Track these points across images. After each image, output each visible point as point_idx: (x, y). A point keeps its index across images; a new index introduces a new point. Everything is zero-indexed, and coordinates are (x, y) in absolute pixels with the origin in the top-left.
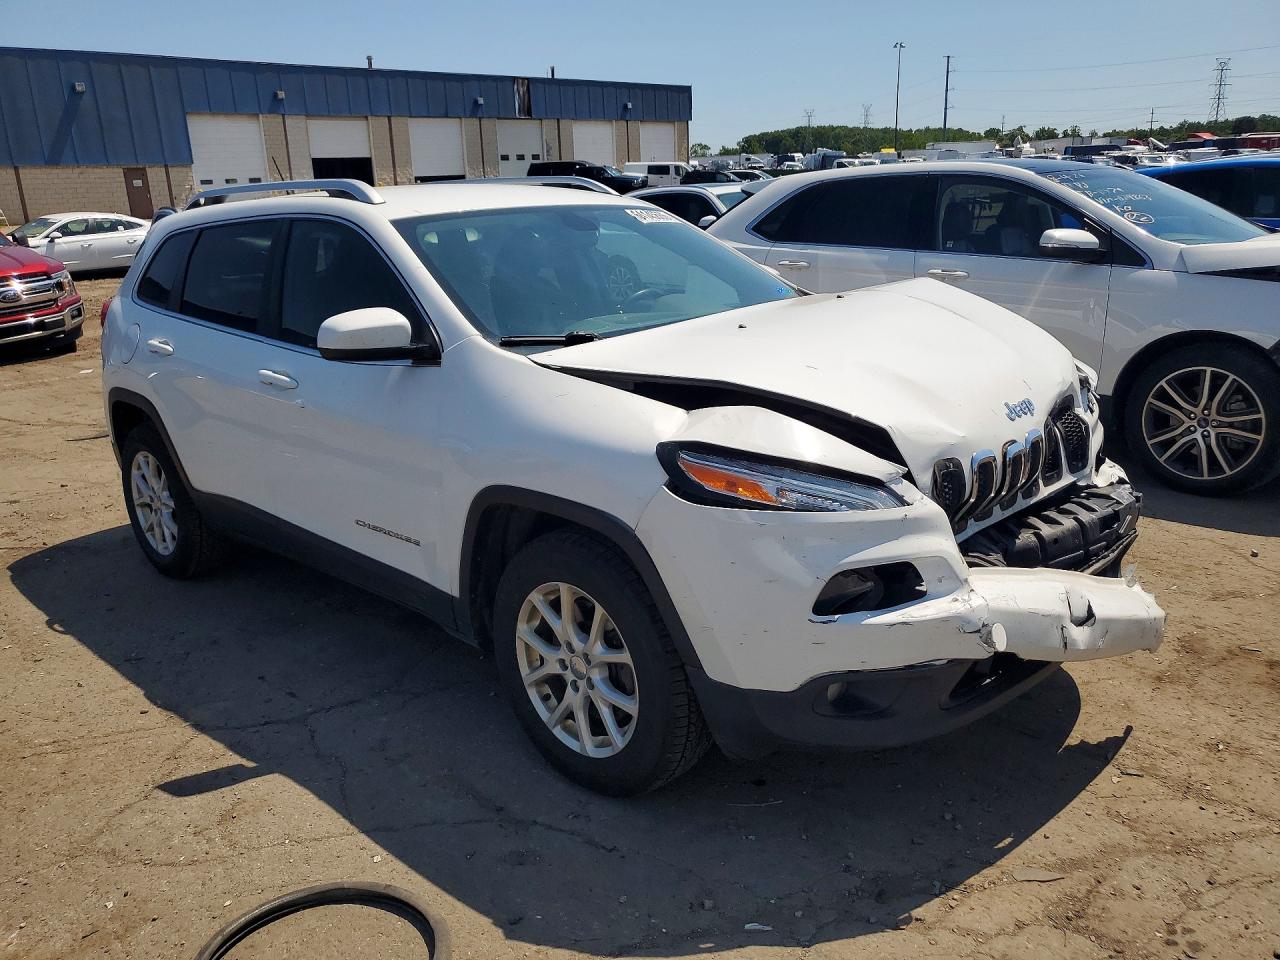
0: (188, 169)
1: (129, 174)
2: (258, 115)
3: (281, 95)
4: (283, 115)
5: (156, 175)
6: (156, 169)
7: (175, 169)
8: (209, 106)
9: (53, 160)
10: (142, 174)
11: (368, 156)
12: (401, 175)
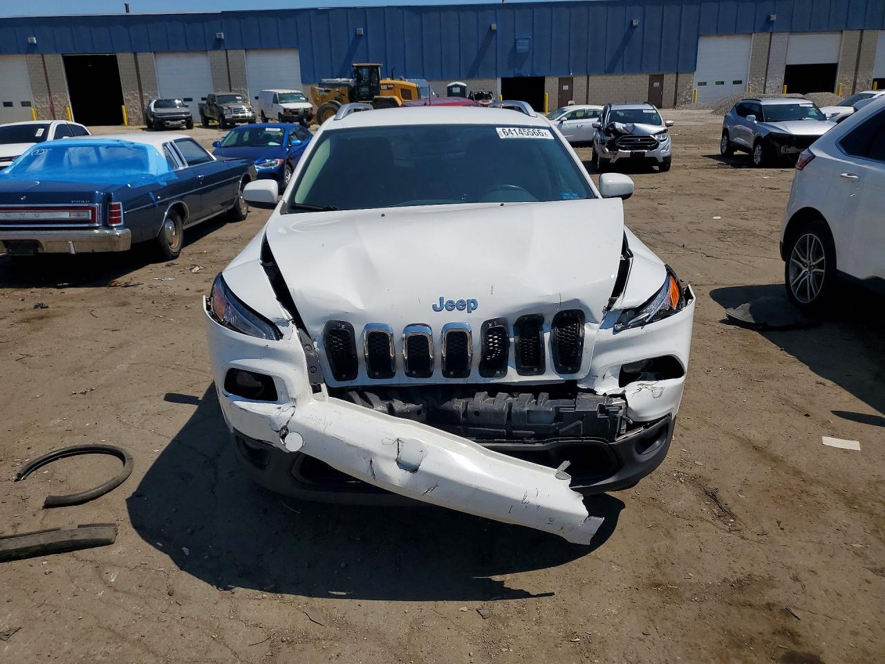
0: (692, 75)
1: (653, 78)
2: (751, 34)
3: (774, 17)
4: (771, 33)
5: (669, 79)
6: (670, 75)
7: (683, 75)
8: (717, 30)
9: (609, 71)
10: (660, 78)
11: (835, 62)
12: (861, 77)
